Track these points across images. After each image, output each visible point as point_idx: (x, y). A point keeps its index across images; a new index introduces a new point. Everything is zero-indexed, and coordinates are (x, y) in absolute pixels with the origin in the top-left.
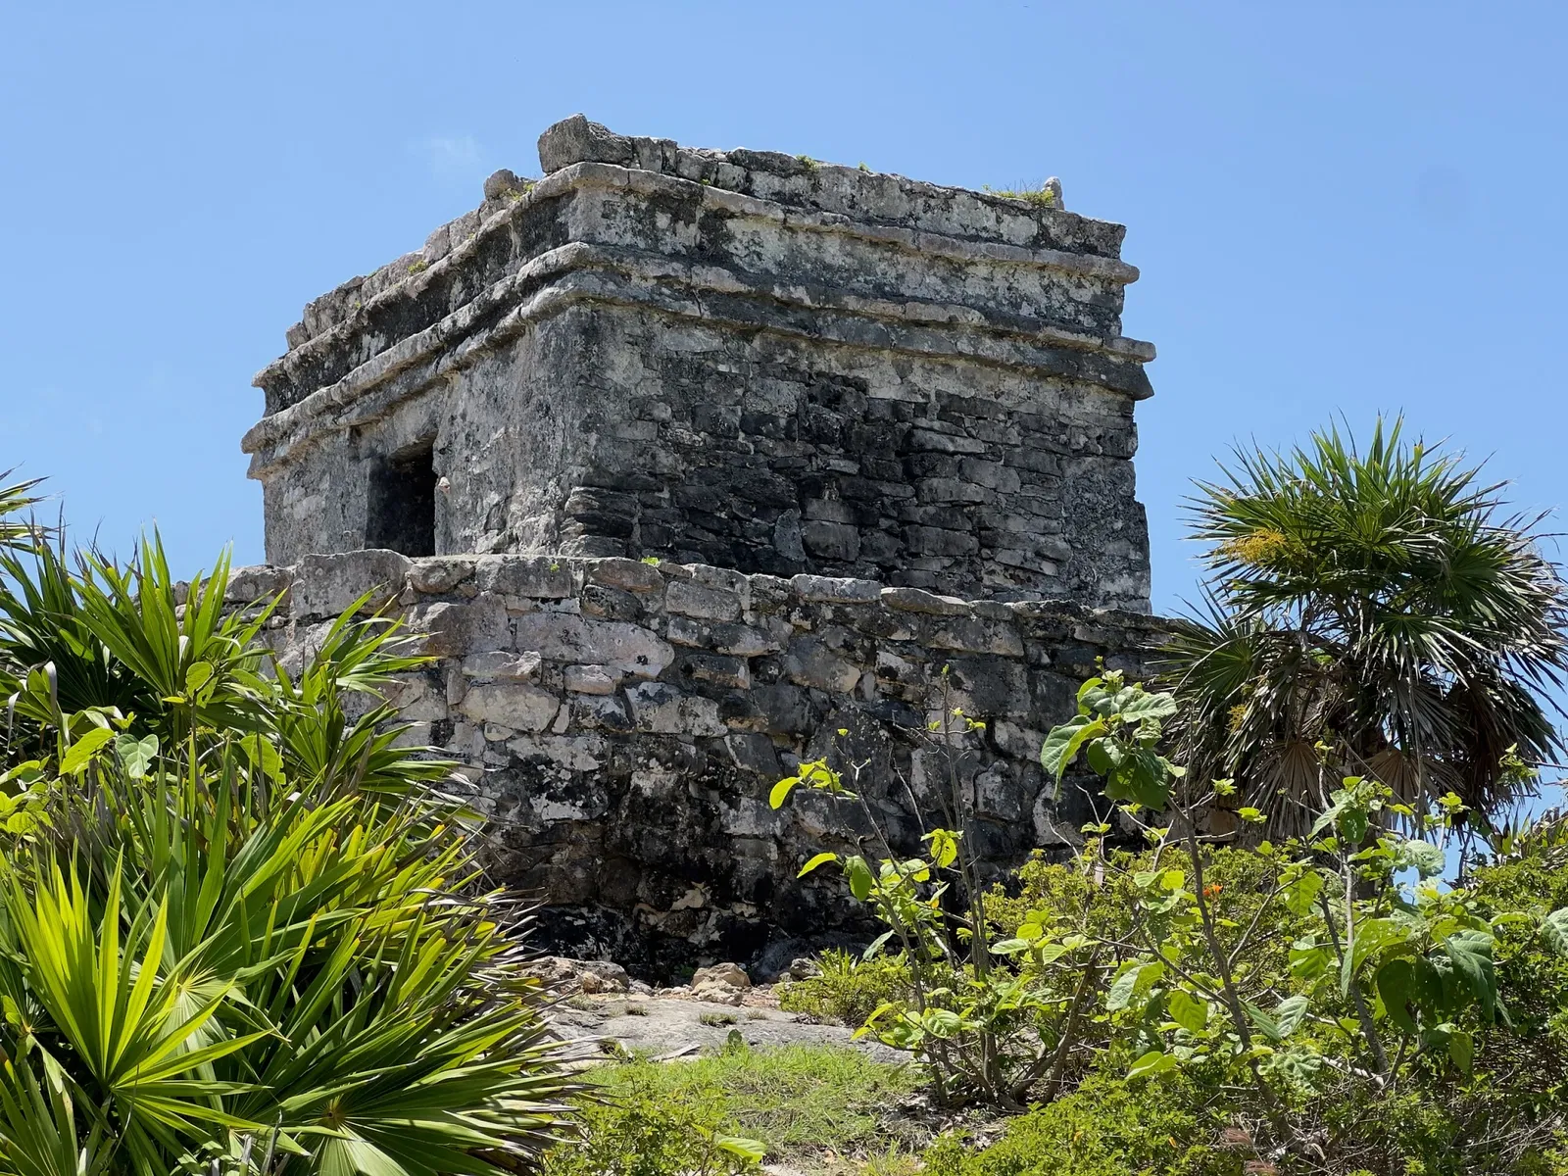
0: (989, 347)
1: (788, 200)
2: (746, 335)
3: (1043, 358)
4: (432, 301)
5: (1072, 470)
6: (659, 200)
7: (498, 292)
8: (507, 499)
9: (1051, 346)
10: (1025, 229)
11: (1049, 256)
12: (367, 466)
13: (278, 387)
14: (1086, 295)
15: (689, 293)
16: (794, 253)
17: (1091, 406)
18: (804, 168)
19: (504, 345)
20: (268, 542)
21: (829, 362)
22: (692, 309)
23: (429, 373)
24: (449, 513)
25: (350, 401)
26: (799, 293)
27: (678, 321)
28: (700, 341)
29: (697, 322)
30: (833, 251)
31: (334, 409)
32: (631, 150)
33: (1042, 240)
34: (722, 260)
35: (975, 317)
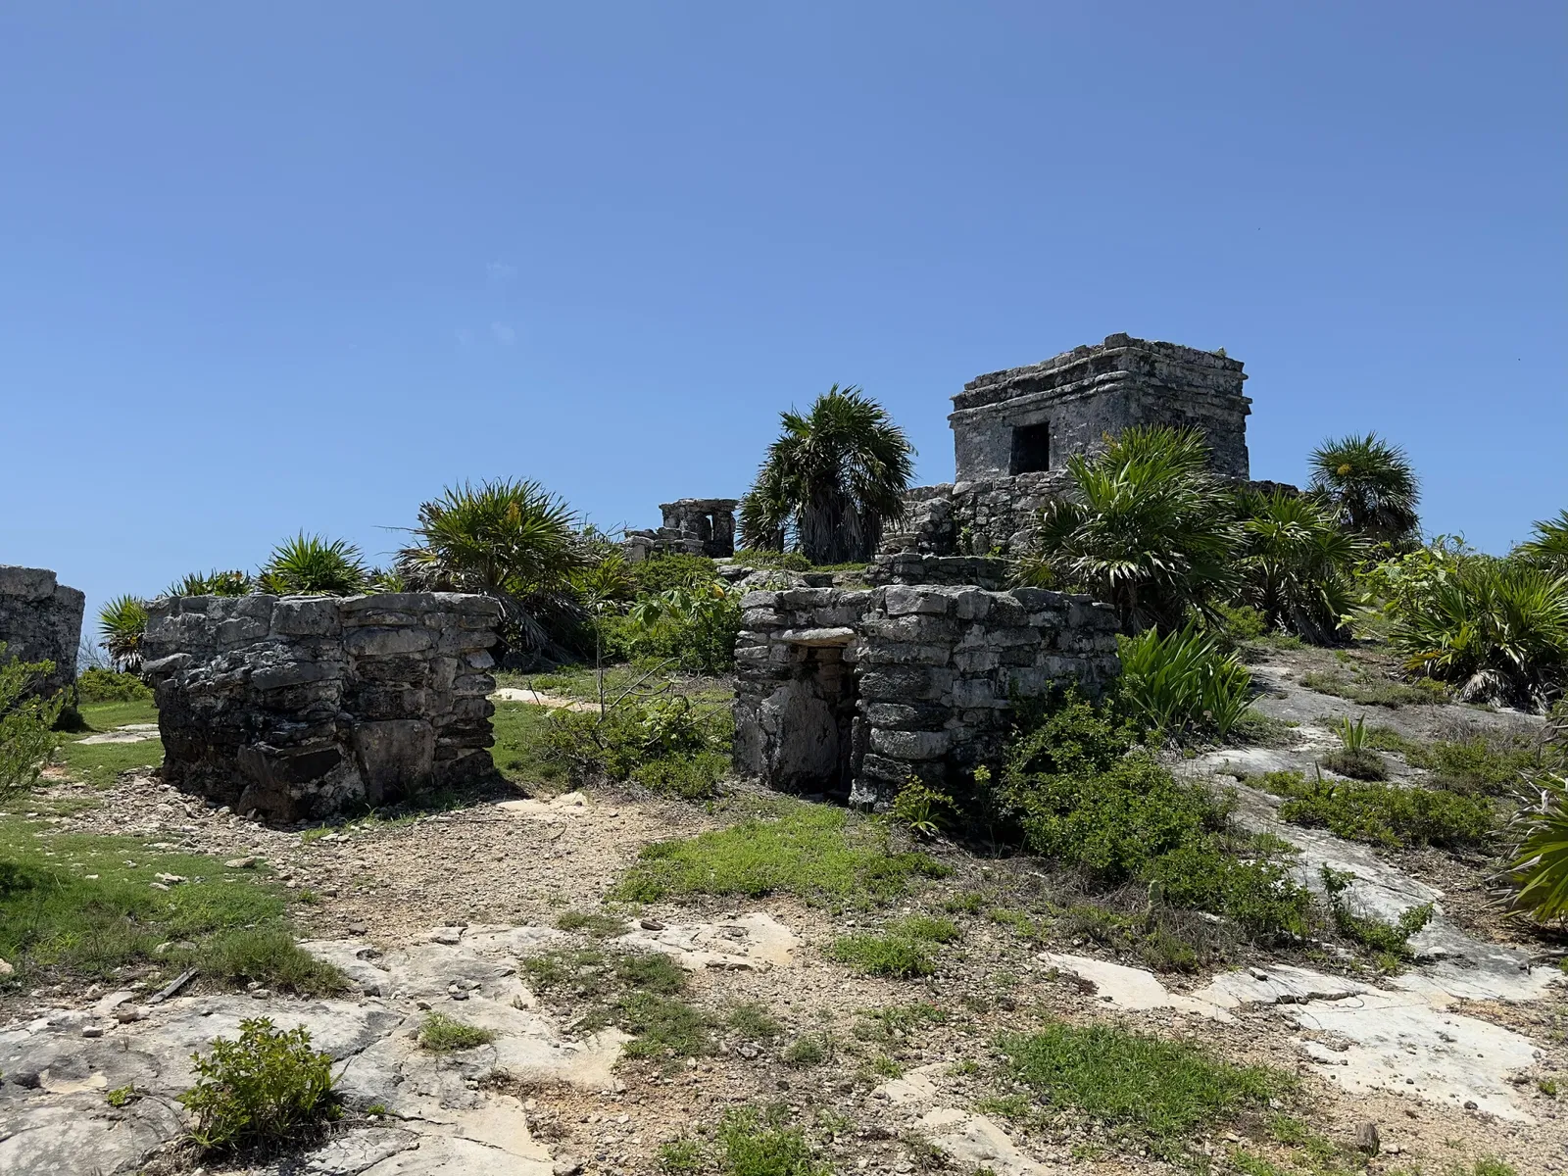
0: (1216, 401)
1: (1167, 356)
2: (1159, 398)
3: (1227, 403)
4: (1048, 382)
5: (1231, 437)
6: (1142, 358)
7: (1086, 383)
8: (1087, 444)
9: (1229, 400)
10: (1220, 363)
11: (1228, 372)
12: (1011, 429)
13: (960, 402)
14: (1234, 384)
15: (1149, 386)
16: (1170, 373)
17: (1235, 418)
18: (1171, 347)
19: (1085, 399)
20: (956, 448)
21: (1177, 406)
22: (1151, 391)
23: (1047, 404)
24: (1056, 447)
25: (1005, 409)
26: (1174, 386)
27: (1146, 394)
28: (1150, 400)
29: (1150, 394)
30: (1178, 373)
31: (997, 410)
32: (1135, 342)
33: (1224, 368)
34: (1154, 375)
35: (1213, 392)
